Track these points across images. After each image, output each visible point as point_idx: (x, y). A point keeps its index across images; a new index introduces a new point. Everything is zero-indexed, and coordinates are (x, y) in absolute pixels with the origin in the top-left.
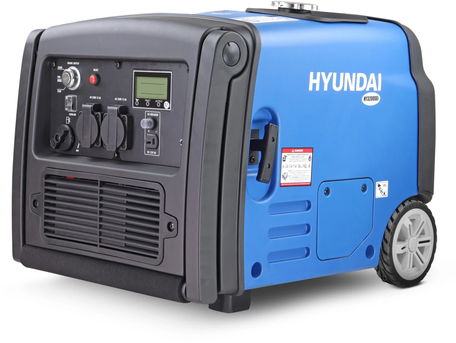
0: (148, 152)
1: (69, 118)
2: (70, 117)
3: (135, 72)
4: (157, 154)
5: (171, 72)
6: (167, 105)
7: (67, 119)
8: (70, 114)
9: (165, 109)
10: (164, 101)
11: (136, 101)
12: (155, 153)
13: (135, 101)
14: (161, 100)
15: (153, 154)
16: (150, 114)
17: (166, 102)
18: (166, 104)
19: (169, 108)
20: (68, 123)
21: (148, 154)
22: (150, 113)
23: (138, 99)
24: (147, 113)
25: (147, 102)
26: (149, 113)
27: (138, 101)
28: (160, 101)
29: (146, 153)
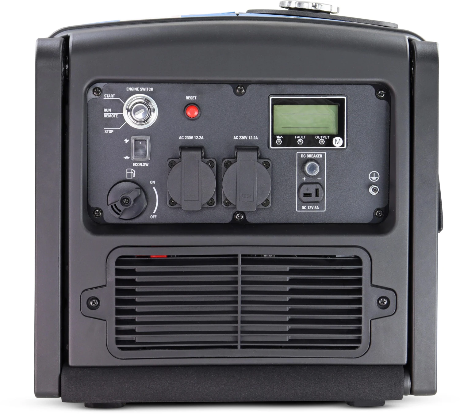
0: (304, 207)
1: (132, 170)
2: (135, 168)
3: (272, 99)
4: (322, 208)
5: (345, 98)
6: (338, 142)
7: (127, 172)
8: (134, 164)
9: (334, 146)
10: (332, 136)
11: (276, 139)
12: (318, 208)
13: (274, 139)
14: (326, 135)
15: (314, 209)
16: (306, 156)
17: (338, 138)
18: (338, 140)
19: (343, 145)
20: (132, 178)
21: (304, 210)
22: (306, 154)
23: (280, 136)
24: (299, 155)
25: (298, 139)
26: (303, 154)
27: (281, 139)
28: (324, 137)
29: (300, 208)
